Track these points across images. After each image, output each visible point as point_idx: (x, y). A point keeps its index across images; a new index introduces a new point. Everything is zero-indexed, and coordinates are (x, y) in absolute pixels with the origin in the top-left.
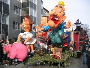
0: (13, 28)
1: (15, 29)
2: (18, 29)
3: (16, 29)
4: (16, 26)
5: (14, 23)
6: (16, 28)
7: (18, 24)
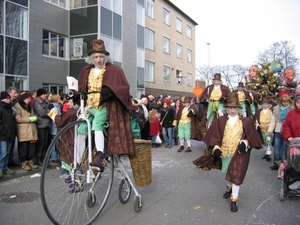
0: (43, 52)
1: (50, 56)
2: (58, 57)
3: (54, 57)
4: (52, 44)
5: (45, 34)
6: (54, 54)
7: (58, 38)
